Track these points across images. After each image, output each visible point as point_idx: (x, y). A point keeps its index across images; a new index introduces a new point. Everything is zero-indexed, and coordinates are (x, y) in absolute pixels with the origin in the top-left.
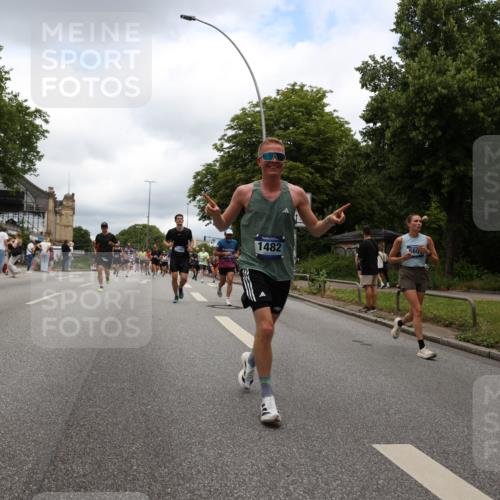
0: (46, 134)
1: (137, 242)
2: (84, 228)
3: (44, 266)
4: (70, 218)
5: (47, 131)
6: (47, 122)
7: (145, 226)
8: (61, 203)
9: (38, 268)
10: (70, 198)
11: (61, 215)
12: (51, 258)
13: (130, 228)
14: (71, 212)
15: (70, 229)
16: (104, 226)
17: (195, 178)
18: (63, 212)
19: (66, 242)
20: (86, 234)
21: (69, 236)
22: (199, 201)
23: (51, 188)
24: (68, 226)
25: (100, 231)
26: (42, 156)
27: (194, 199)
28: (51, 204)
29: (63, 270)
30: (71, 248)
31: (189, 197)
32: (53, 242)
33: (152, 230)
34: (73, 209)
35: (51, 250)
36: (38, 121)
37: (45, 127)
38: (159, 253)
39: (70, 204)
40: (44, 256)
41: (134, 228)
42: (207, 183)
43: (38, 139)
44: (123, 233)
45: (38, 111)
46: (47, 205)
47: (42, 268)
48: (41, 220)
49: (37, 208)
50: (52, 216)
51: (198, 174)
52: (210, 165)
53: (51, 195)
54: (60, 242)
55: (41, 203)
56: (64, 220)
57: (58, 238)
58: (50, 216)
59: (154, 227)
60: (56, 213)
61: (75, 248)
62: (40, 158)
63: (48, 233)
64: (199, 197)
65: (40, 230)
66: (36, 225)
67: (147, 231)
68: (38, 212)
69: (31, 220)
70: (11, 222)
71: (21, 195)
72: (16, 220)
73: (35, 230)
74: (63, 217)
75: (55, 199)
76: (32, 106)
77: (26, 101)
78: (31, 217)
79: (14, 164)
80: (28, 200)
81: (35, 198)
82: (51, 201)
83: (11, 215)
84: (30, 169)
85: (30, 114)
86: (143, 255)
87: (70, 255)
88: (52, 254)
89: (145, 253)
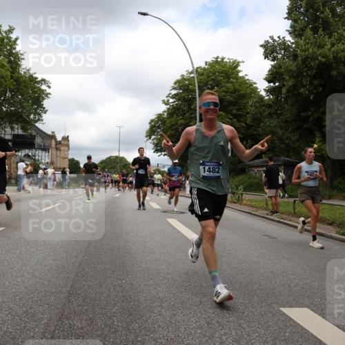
0: (49, 96)
1: (111, 168)
2: (76, 159)
3: (50, 184)
4: (66, 152)
5: (50, 94)
6: (49, 87)
7: (117, 157)
8: (60, 142)
9: (46, 187)
10: (66, 139)
11: (60, 150)
12: (55, 180)
13: (107, 159)
14: (67, 149)
15: (67, 160)
16: (89, 158)
17: (150, 123)
18: (62, 148)
19: (64, 169)
20: (78, 163)
21: (66, 164)
22: (153, 139)
23: (53, 132)
24: (65, 158)
25: (86, 161)
26: (47, 111)
27: (150, 138)
28: (53, 143)
29: (63, 188)
30: (68, 173)
31: (146, 136)
32: (56, 169)
33: (122, 159)
34: (68, 146)
35: (54, 174)
36: (44, 87)
37: (48, 91)
38: (127, 175)
39: (66, 143)
40: (50, 178)
41: (109, 159)
42: (159, 127)
43: (43, 99)
44: (102, 162)
45: (43, 80)
46: (51, 144)
47: (49, 187)
48: (47, 154)
49: (44, 146)
50: (54, 151)
51: (152, 121)
52: (160, 114)
53: (53, 137)
54: (60, 168)
55: (47, 143)
56: (62, 154)
57: (58, 166)
58: (53, 151)
59: (123, 158)
60: (57, 149)
62: (45, 112)
63: (52, 163)
64: (153, 137)
65: (47, 160)
66: (44, 157)
67: (118, 160)
68: (45, 149)
69: (40, 154)
70: (27, 156)
71: (33, 138)
72: (30, 154)
73: (43, 161)
74: (62, 152)
75: (56, 140)
76: (40, 77)
77: (35, 73)
78: (40, 152)
79: (28, 116)
80: (38, 140)
81: (42, 139)
82: (53, 141)
83: (27, 151)
84: (39, 120)
85: (38, 82)
86: (116, 177)
87: (67, 177)
88: (55, 177)
89: (117, 175)
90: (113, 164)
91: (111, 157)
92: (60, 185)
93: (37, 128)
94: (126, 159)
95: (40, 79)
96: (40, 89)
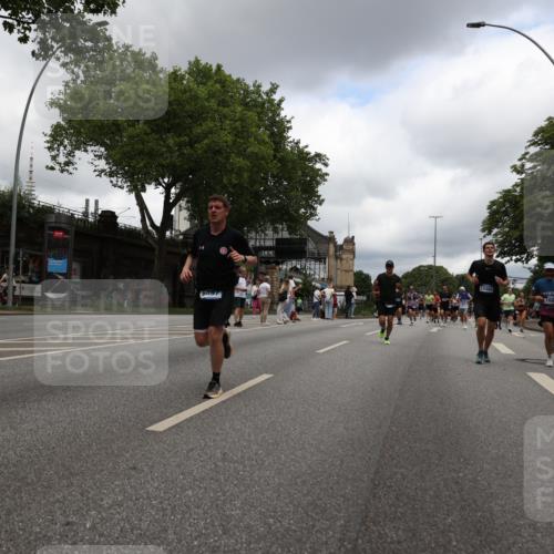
0: (326, 178)
1: (421, 285)
2: (365, 272)
3: (329, 312)
4: (351, 262)
5: (327, 174)
6: (326, 165)
7: (430, 267)
8: (341, 247)
9: (322, 315)
10: (350, 241)
11: (341, 259)
12: (335, 305)
13: (414, 270)
14: (351, 256)
15: (351, 273)
17: (489, 207)
18: (344, 256)
19: (349, 287)
20: (368, 277)
21: (350, 281)
22: (496, 235)
23: (331, 233)
24: (349, 271)
26: (323, 200)
27: (490, 233)
28: (332, 249)
29: (347, 317)
30: (354, 294)
31: (483, 230)
33: (440, 271)
34: (354, 253)
35: (334, 296)
36: (318, 166)
37: (324, 170)
38: (449, 296)
39: (351, 247)
40: (328, 303)
41: (418, 270)
42: (506, 213)
43: (318, 183)
44: (407, 276)
45: (318, 155)
46: (328, 250)
47: (326, 316)
48: (322, 266)
49: (318, 254)
50: (333, 261)
51: (493, 203)
52: (509, 191)
53: (331, 239)
54: (341, 287)
55: (322, 248)
56: (345, 265)
57: (339, 283)
58: (331, 261)
59: (441, 268)
60: (337, 258)
61: (358, 294)
62: (321, 202)
63: (330, 279)
64: (495, 231)
65: (322, 276)
66: (318, 271)
67: (434, 273)
68: (320, 258)
69: (312, 267)
70: (295, 269)
71: (303, 242)
72: (299, 266)
73: (317, 277)
74: (344, 262)
75: (335, 243)
76: (312, 150)
77: (306, 147)
78: (313, 262)
79: (297, 211)
80: (311, 246)
81: (316, 243)
82: (331, 246)
83: (294, 262)
84: (312, 215)
85: (311, 160)
86: (430, 298)
87: (353, 301)
88: (335, 300)
89: (432, 296)
90: (429, 277)
91: (421, 266)
92: (344, 312)
93: (309, 227)
94: (446, 270)
95: (313, 154)
96: (312, 168)
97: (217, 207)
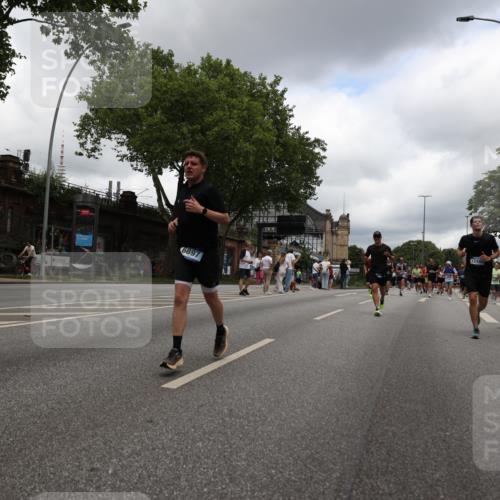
0: (324, 160)
1: (411, 258)
2: (359, 246)
3: (325, 283)
4: (346, 237)
5: (325, 157)
6: (324, 150)
7: (419, 242)
8: (337, 223)
10: (345, 218)
11: (337, 235)
12: (331, 277)
13: (404, 245)
14: (346, 232)
15: (346, 248)
16: (377, 236)
17: (476, 187)
18: (339, 232)
19: (344, 260)
21: (344, 254)
22: (481, 212)
23: (328, 211)
24: (344, 246)
26: (321, 182)
27: (475, 211)
28: (328, 225)
29: (342, 288)
30: (349, 266)
31: (469, 208)
33: (429, 246)
34: (348, 228)
35: (330, 268)
36: (317, 150)
37: (323, 154)
39: (346, 224)
40: (325, 274)
41: (408, 245)
42: (491, 193)
43: (317, 166)
44: (398, 250)
45: (318, 141)
46: (325, 227)
47: (323, 286)
48: (319, 241)
49: (316, 230)
50: (329, 237)
51: (479, 183)
52: (493, 172)
53: (328, 216)
54: (337, 260)
55: (320, 225)
56: (340, 241)
57: (335, 257)
58: (327, 237)
59: (430, 243)
60: (333, 233)
61: (352, 266)
62: (319, 183)
63: (326, 253)
64: (481, 209)
65: (319, 250)
66: (316, 245)
67: (422, 247)
68: (318, 234)
69: (310, 242)
70: (294, 244)
71: (302, 219)
72: (298, 241)
73: (314, 250)
74: (339, 237)
75: (332, 220)
76: (312, 136)
77: (307, 133)
78: (311, 238)
79: (297, 191)
80: (309, 223)
81: (314, 220)
82: (328, 223)
83: (294, 237)
84: (311, 194)
85: (310, 145)
86: (417, 272)
87: (348, 273)
88: (331, 272)
89: (419, 270)
90: (419, 251)
91: (410, 242)
92: (339, 283)
93: (308, 206)
94: (434, 245)
95: (312, 139)
96: (312, 153)
97: (193, 164)
